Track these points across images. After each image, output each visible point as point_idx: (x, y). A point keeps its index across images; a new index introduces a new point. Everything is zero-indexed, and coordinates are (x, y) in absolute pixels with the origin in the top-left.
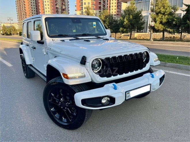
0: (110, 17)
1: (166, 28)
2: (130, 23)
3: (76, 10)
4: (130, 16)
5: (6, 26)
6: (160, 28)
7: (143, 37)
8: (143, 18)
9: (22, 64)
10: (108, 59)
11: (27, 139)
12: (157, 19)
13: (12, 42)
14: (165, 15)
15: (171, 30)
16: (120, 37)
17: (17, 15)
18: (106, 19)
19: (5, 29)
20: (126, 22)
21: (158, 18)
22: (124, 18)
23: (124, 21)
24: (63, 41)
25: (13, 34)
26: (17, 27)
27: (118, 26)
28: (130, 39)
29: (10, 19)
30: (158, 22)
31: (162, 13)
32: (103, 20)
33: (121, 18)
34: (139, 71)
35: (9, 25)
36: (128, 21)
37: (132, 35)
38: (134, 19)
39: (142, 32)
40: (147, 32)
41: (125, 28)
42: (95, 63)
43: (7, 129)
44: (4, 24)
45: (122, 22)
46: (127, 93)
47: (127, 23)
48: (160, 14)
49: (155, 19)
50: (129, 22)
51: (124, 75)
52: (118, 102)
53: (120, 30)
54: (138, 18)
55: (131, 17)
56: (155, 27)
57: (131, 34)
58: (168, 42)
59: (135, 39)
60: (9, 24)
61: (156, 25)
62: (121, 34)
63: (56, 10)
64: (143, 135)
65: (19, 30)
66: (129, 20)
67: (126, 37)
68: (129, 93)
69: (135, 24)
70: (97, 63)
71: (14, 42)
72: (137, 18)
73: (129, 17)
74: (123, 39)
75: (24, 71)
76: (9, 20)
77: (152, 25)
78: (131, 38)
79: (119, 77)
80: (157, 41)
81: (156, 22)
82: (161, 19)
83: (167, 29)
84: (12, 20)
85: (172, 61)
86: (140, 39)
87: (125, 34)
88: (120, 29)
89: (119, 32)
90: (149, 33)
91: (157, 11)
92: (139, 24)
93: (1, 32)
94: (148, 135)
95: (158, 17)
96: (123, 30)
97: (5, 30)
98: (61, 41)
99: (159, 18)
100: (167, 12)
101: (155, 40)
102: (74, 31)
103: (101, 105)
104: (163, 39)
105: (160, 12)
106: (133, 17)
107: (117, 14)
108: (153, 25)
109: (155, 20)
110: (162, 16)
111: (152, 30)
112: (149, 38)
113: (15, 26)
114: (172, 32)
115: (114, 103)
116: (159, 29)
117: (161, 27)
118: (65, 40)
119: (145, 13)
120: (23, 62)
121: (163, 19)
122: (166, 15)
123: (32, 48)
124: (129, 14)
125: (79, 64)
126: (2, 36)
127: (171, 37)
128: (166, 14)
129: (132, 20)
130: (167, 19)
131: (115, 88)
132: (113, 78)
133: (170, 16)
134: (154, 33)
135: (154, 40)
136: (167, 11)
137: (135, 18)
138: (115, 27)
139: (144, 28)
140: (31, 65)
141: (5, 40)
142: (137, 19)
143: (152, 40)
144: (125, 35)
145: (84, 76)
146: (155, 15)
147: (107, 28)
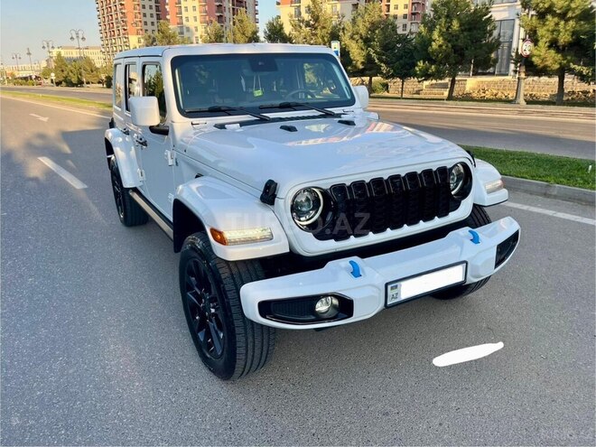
0: (387, 26)
1: (569, 62)
2: (450, 45)
3: (278, 4)
4: (451, 22)
5: (66, 56)
6: (548, 63)
7: (495, 92)
8: (495, 28)
9: (114, 184)
10: (339, 188)
11: (123, 399)
12: (541, 31)
13: (86, 108)
14: (567, 21)
15: (585, 71)
16: (418, 93)
17: (99, 21)
18: (373, 31)
19: (64, 67)
20: (437, 41)
21: (545, 28)
22: (431, 30)
23: (431, 40)
24: (222, 127)
25: (88, 83)
26: (98, 60)
27: (412, 57)
28: (450, 98)
29: (77, 36)
30: (543, 43)
31: (558, 12)
32: (361, 38)
33: (422, 28)
34: (437, 222)
35: (75, 54)
36: (445, 39)
37: (455, 86)
38: (465, 30)
39: (493, 74)
40: (507, 75)
41: (432, 62)
42: (304, 199)
43: (71, 371)
44: (60, 50)
45: (425, 42)
46: (389, 287)
47: (440, 46)
48: (549, 17)
49: (535, 32)
50: (449, 42)
51: (390, 234)
52: (362, 313)
53: (417, 69)
54: (479, 29)
55: (456, 25)
56: (534, 59)
57: (453, 82)
58: (577, 109)
59: (467, 98)
60: (74, 51)
61: (536, 52)
62: (419, 82)
63: (218, 4)
64: (439, 404)
65: (104, 69)
66: (448, 36)
67: (435, 91)
68: (396, 287)
69: (467, 49)
70: (308, 200)
71: (91, 109)
72: (475, 28)
73: (449, 27)
74: (427, 97)
75: (118, 204)
76: (76, 40)
77: (524, 54)
78: (454, 94)
79: (372, 238)
80: (540, 106)
81: (535, 42)
82: (553, 31)
83: (572, 66)
84: (83, 38)
85: (570, 179)
86: (483, 100)
87: (434, 81)
88: (417, 65)
89: (415, 75)
90: (514, 76)
91: (541, 5)
92: (481, 48)
93: (53, 75)
94: (454, 405)
95: (544, 25)
96: (427, 70)
97: (63, 71)
98: (216, 126)
99: (548, 30)
100: (574, 10)
101: (532, 101)
102: (258, 93)
103: (313, 318)
104: (560, 99)
105: (550, 10)
106: (460, 26)
107: (413, 14)
108: (528, 53)
109: (533, 37)
110: (557, 24)
111: (523, 69)
112: (511, 95)
113: (91, 57)
114: (589, 77)
115: (350, 314)
116: (545, 67)
117: (552, 59)
118: (226, 126)
119: (504, 10)
120: (115, 178)
121: (559, 32)
122: (571, 18)
123: (137, 144)
124: (447, 16)
125: (258, 201)
126: (56, 88)
127: (585, 93)
128: (570, 14)
129: (458, 36)
130: (574, 33)
131: (356, 273)
132: (353, 242)
133: (582, 23)
134: (530, 79)
135: (528, 102)
136: (573, 5)
137: (470, 30)
138: (401, 58)
139: (496, 61)
140: (135, 190)
141: (63, 104)
142: (475, 32)
143: (522, 100)
144: (432, 86)
145: (271, 238)
146: (534, 18)
147: (377, 61)
